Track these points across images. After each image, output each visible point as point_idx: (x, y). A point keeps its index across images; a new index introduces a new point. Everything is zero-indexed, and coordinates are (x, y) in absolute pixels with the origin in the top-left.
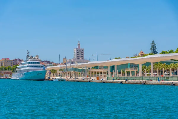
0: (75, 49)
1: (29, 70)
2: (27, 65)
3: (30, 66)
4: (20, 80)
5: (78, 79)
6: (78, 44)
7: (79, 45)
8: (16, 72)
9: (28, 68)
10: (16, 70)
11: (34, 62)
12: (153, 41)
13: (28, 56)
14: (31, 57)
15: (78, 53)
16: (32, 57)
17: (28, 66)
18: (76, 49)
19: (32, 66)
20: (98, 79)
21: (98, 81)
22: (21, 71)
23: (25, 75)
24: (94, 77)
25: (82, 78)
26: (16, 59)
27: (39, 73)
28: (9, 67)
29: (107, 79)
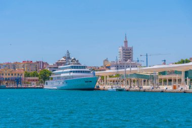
1: (72, 77)
2: (70, 70)
3: (74, 72)
4: (59, 89)
5: (142, 88)
6: (125, 42)
8: (52, 79)
9: (72, 74)
10: (52, 76)
14: (73, 59)
15: (125, 54)
16: (75, 59)
17: (71, 72)
18: (122, 47)
19: (76, 72)
20: (175, 88)
21: (175, 91)
22: (59, 78)
23: (66, 83)
24: (169, 85)
25: (150, 86)
26: (38, 62)
27: (88, 81)
28: (34, 73)
29: (189, 89)
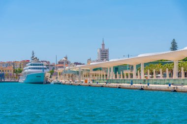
0: (99, 50)
1: (30, 72)
7: (103, 45)
9: (29, 70)
11: (37, 63)
12: (174, 40)
13: (33, 57)
15: (102, 54)
17: (29, 68)
21: (86, 84)
